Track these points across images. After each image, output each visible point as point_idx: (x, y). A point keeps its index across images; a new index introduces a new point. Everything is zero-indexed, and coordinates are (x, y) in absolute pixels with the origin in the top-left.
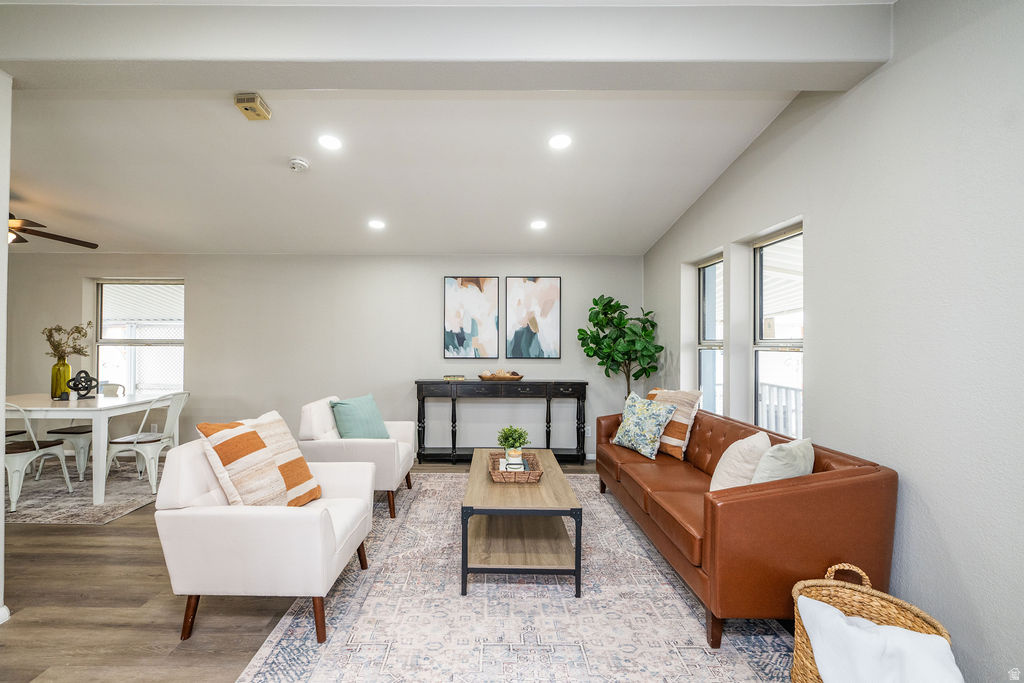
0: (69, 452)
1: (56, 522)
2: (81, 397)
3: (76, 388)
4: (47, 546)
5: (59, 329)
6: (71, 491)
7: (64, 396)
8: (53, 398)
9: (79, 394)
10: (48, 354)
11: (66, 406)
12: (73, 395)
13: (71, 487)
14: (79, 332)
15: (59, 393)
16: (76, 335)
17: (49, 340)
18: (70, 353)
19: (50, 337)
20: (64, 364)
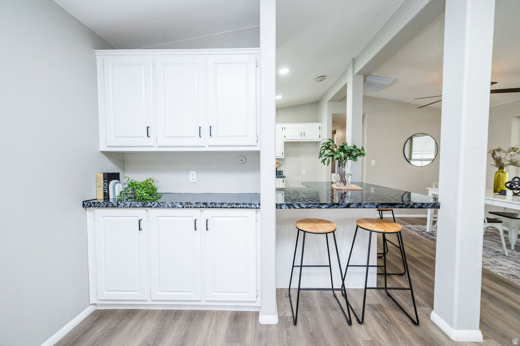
0: (506, 229)
1: (500, 274)
2: (515, 194)
3: (511, 188)
4: (498, 292)
5: (499, 150)
6: (507, 254)
7: (503, 192)
8: (495, 192)
9: (513, 192)
10: (492, 165)
11: (504, 199)
12: (509, 193)
13: (507, 252)
14: (515, 151)
15: (499, 190)
16: (512, 153)
17: (493, 157)
18: (508, 165)
19: (493, 154)
20: (503, 172)
